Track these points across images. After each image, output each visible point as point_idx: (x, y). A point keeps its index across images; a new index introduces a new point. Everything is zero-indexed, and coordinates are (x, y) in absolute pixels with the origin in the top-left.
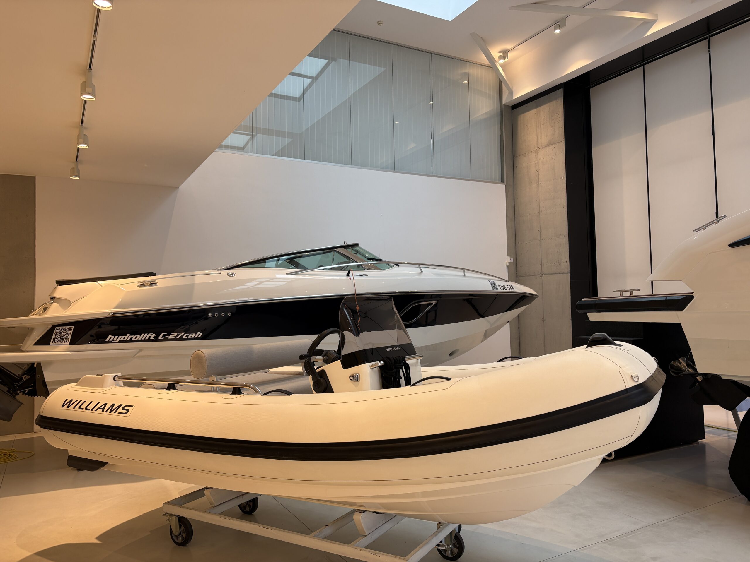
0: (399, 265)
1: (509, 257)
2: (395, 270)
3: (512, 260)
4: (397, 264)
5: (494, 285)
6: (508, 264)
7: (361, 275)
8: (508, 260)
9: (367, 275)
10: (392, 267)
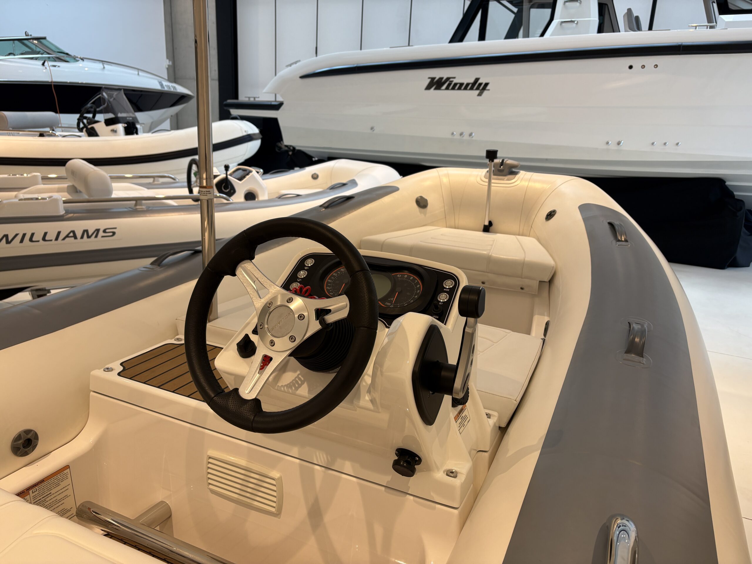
0: (83, 60)
1: (168, 61)
2: (80, 64)
3: (171, 63)
4: (82, 59)
5: (162, 85)
6: (167, 66)
7: (55, 66)
8: (166, 63)
9: (59, 66)
10: (78, 61)
